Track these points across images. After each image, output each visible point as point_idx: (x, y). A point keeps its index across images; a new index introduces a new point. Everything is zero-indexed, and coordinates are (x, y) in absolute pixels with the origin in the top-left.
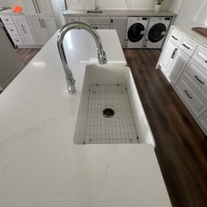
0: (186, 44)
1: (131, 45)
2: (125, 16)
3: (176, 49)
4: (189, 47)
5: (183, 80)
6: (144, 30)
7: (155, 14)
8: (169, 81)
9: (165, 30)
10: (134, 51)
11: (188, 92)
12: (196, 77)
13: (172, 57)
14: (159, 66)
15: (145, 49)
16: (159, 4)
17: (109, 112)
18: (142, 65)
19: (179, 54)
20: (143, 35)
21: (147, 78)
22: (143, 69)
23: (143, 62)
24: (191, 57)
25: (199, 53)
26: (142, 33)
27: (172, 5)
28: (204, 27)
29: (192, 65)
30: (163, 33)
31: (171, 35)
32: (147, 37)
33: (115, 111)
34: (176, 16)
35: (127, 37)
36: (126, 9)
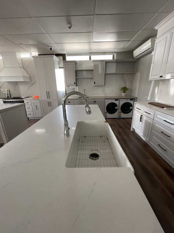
0: (147, 112)
1: (109, 116)
2: (103, 99)
3: (141, 115)
4: (150, 113)
5: (153, 137)
6: (117, 106)
7: (123, 97)
8: (144, 139)
9: (132, 106)
10: (112, 120)
11: (161, 145)
12: (162, 132)
13: (141, 121)
14: (133, 128)
15: (120, 118)
16: (124, 92)
17: (94, 156)
18: (119, 128)
19: (144, 118)
20: (117, 109)
21: (125, 138)
22: (121, 131)
23: (121, 127)
24: (153, 119)
25: (158, 116)
26: (116, 108)
27: (132, 93)
28: (156, 102)
29: (156, 124)
30: (131, 108)
31: (136, 107)
32: (120, 111)
33: (100, 155)
34: (137, 98)
35: (106, 111)
36: (104, 96)
